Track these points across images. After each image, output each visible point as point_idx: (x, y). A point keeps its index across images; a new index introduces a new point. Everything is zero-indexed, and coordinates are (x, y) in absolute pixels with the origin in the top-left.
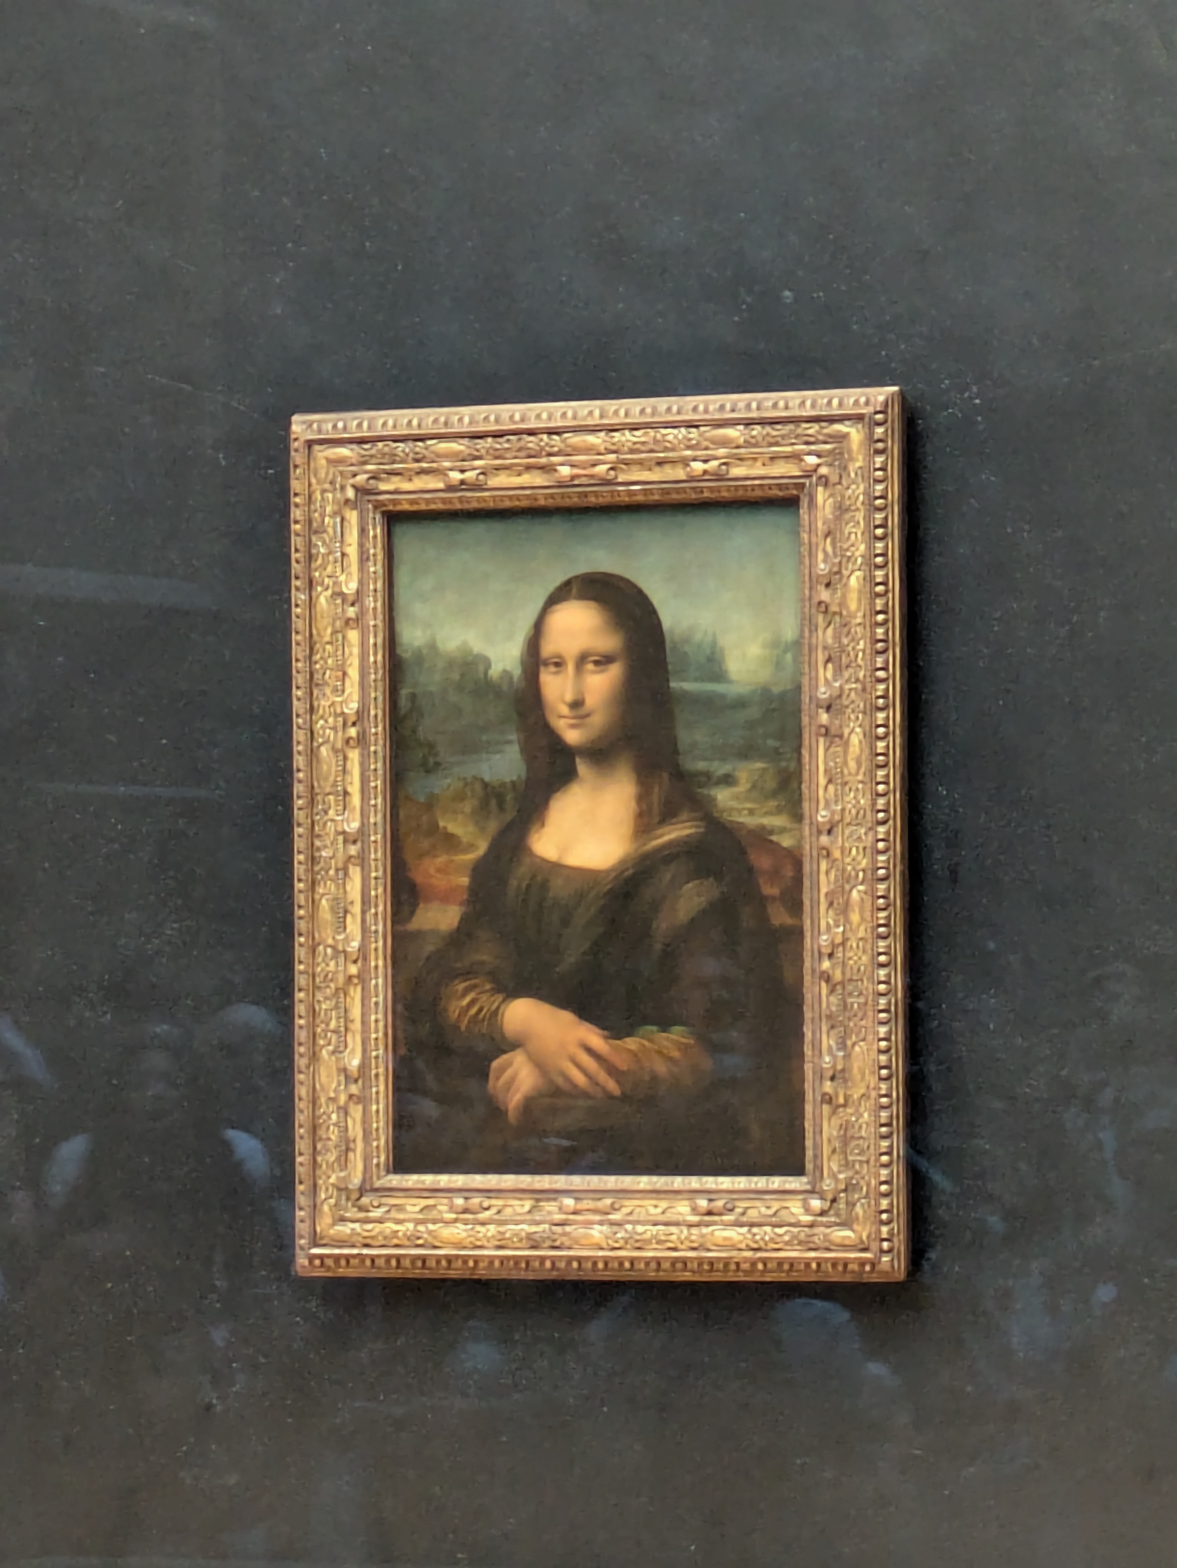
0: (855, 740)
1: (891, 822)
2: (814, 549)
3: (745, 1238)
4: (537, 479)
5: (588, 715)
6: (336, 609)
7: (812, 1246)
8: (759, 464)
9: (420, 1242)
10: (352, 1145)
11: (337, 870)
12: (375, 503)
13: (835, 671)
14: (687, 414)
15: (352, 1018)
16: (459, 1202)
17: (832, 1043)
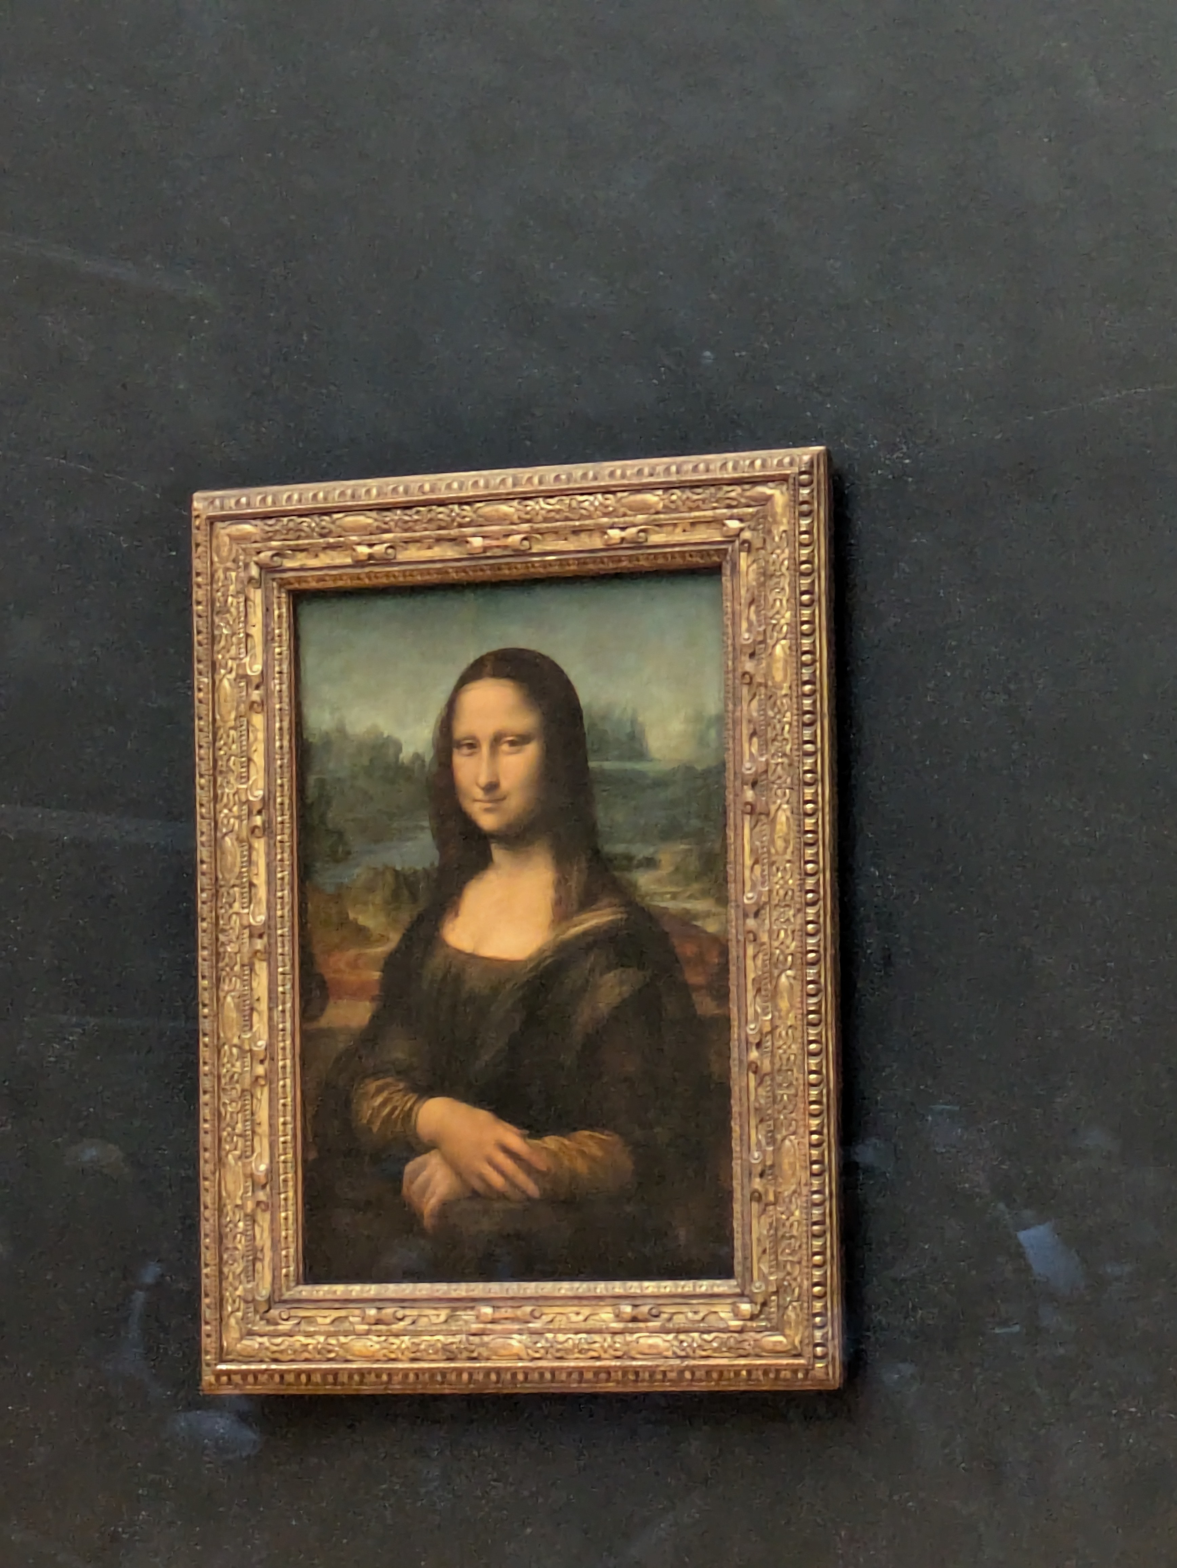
0: (782, 817)
1: (821, 903)
2: (737, 619)
3: (672, 1346)
4: (449, 552)
5: (504, 798)
6: (241, 692)
7: (742, 1352)
8: (679, 530)
9: (332, 1355)
10: (259, 1255)
11: (243, 966)
12: (280, 581)
13: (759, 745)
14: (603, 479)
15: (258, 1121)
16: (372, 1312)
17: (760, 1137)
